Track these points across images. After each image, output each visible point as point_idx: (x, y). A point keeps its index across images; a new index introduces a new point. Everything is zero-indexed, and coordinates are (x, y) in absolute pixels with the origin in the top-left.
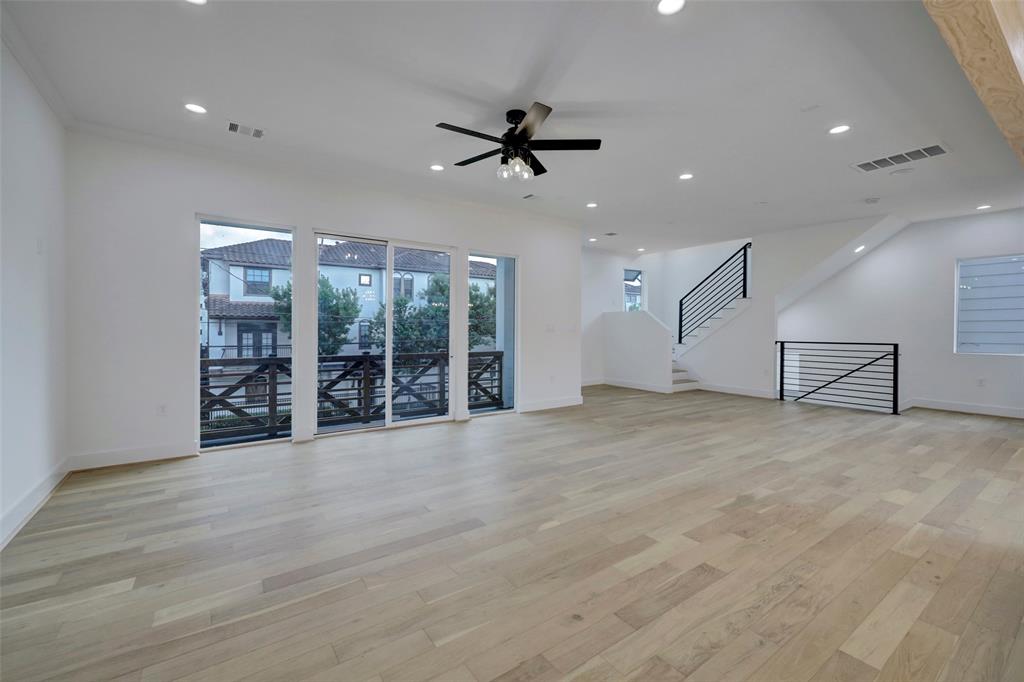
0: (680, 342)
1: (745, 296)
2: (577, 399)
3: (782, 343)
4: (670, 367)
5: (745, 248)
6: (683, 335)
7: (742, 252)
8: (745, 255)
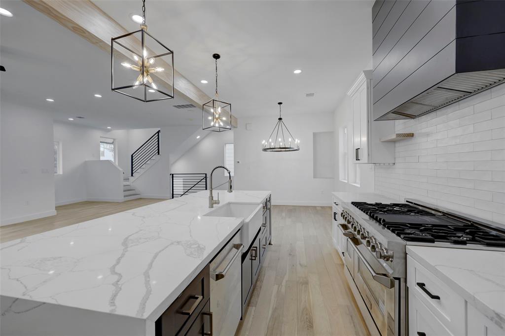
0: (132, 175)
1: (159, 154)
2: (53, 212)
3: (173, 175)
4: (122, 188)
5: (158, 132)
6: (134, 172)
7: (157, 134)
8: (158, 135)
